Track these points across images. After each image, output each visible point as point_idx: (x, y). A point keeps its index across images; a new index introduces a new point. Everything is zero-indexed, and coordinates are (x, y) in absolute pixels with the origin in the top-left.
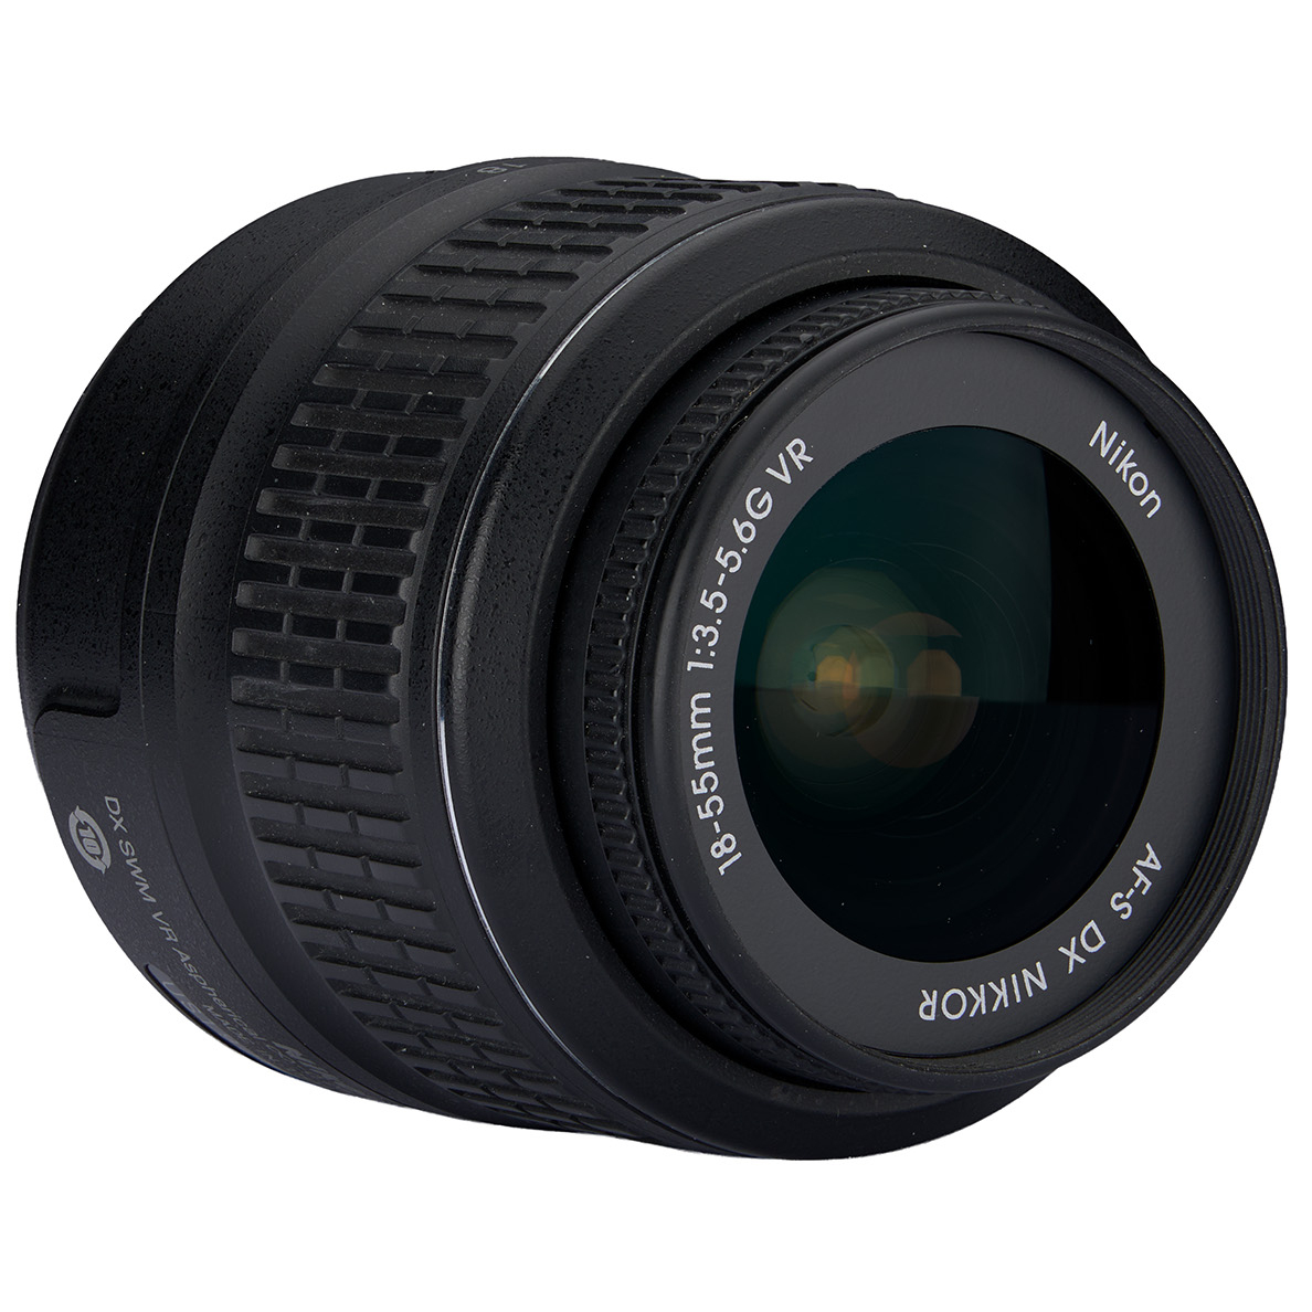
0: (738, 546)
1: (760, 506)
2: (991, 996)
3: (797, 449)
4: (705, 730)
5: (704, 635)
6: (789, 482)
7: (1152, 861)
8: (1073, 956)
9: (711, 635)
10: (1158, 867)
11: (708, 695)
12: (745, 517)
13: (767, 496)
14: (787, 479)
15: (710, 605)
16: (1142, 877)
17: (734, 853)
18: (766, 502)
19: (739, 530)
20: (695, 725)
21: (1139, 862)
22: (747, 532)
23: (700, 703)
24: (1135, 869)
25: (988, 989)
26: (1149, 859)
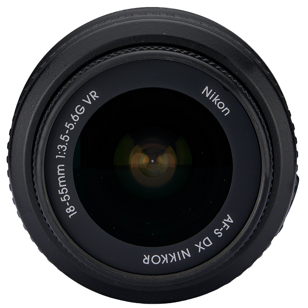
0: (73, 122)
1: (80, 110)
2: (170, 258)
3: (93, 94)
4: (63, 176)
5: (62, 148)
6: (91, 103)
7: (230, 220)
8: (200, 247)
9: (64, 148)
10: (232, 222)
11: (64, 165)
12: (75, 113)
13: (83, 107)
14: (90, 103)
15: (63, 139)
16: (226, 224)
17: (74, 212)
18: (83, 109)
19: (73, 117)
20: (59, 174)
21: (224, 220)
22: (76, 118)
23: (60, 168)
24: (223, 222)
25: (168, 256)
26: (228, 219)
